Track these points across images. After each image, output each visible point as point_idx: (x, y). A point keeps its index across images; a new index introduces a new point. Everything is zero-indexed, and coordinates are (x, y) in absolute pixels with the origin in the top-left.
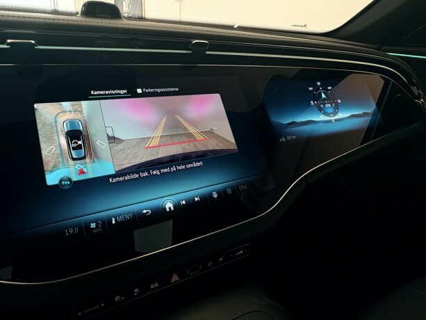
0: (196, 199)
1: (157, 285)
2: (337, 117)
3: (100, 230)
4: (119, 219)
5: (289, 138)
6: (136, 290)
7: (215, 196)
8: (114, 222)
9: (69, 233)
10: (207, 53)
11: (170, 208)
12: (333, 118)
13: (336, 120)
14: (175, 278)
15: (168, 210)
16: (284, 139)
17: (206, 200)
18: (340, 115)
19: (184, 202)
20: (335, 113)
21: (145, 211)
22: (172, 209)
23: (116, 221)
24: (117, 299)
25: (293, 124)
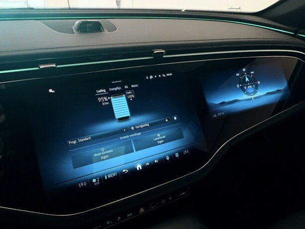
0: (156, 161)
1: (131, 215)
2: (256, 96)
3: (99, 183)
4: (109, 176)
5: (219, 114)
6: (119, 218)
7: (168, 159)
8: (106, 178)
9: (81, 185)
11: (139, 168)
12: (253, 97)
13: (255, 98)
14: (142, 210)
16: (215, 116)
17: (162, 162)
18: (259, 94)
19: (148, 164)
20: (255, 92)
21: (124, 171)
22: (141, 168)
23: (107, 177)
24: (108, 223)
25: (223, 103)
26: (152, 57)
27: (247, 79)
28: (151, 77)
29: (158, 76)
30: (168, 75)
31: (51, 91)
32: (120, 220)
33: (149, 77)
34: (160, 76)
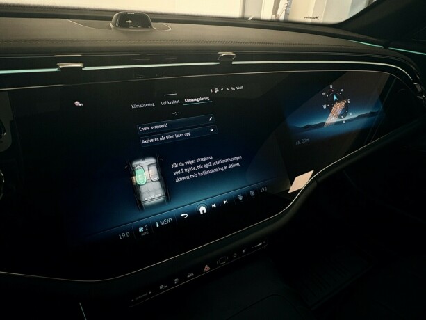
0: (225, 202)
1: (192, 275)
2: (347, 118)
3: (147, 233)
4: (163, 223)
5: (303, 141)
6: (176, 280)
7: (240, 198)
8: (158, 226)
9: (122, 237)
10: (234, 63)
11: (203, 211)
12: (344, 120)
13: (346, 121)
14: (207, 268)
15: (201, 213)
16: (299, 143)
17: (233, 201)
18: (350, 116)
19: (215, 205)
20: (345, 114)
21: (182, 215)
22: (205, 212)
23: (159, 224)
24: (161, 287)
25: (308, 126)
26: (218, 63)
27: (335, 98)
28: (217, 90)
29: (225, 90)
30: (238, 88)
31: (77, 103)
32: (178, 283)
33: (214, 90)
34: (228, 89)
